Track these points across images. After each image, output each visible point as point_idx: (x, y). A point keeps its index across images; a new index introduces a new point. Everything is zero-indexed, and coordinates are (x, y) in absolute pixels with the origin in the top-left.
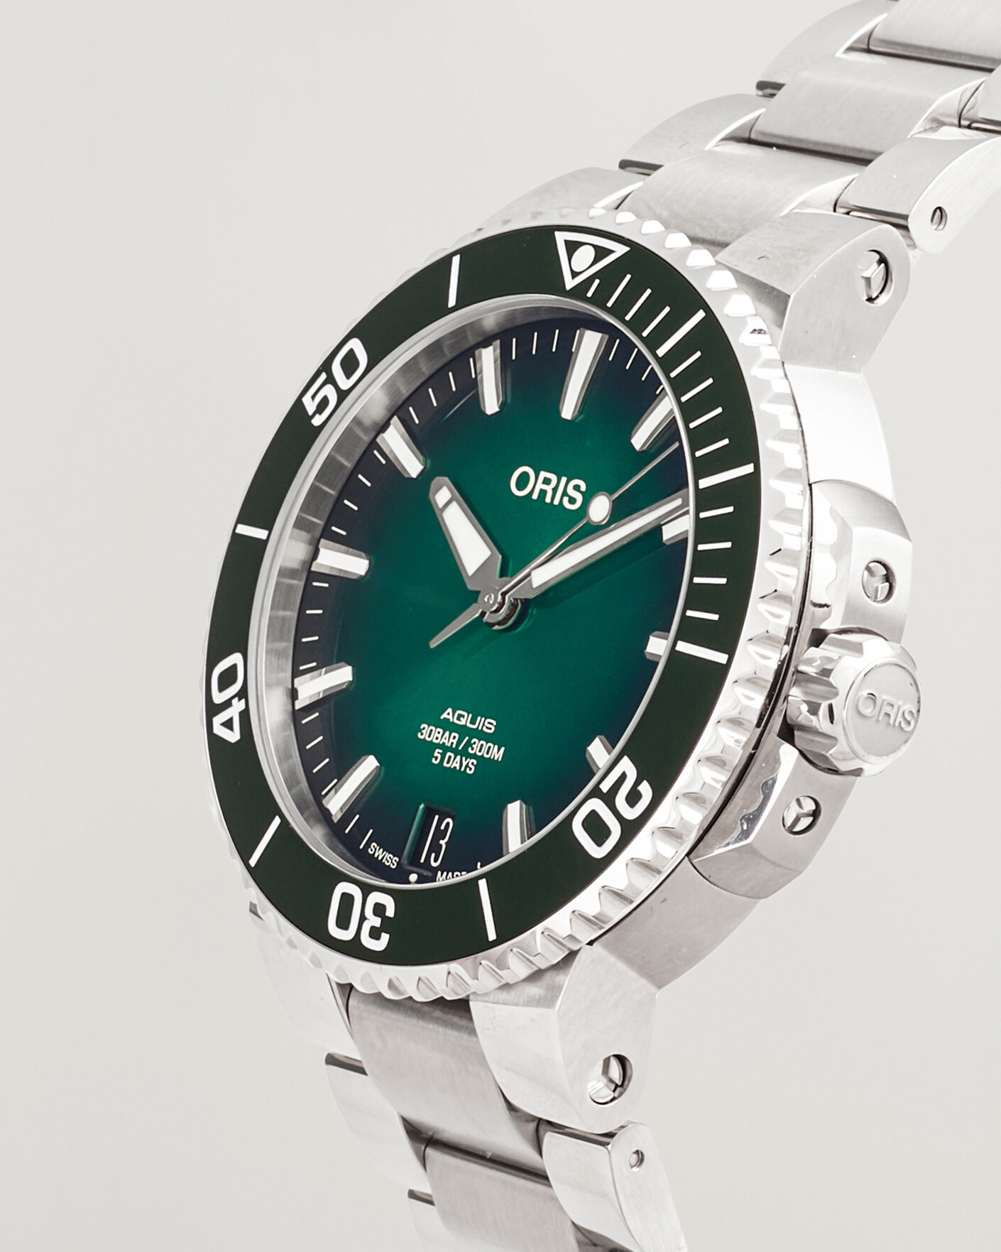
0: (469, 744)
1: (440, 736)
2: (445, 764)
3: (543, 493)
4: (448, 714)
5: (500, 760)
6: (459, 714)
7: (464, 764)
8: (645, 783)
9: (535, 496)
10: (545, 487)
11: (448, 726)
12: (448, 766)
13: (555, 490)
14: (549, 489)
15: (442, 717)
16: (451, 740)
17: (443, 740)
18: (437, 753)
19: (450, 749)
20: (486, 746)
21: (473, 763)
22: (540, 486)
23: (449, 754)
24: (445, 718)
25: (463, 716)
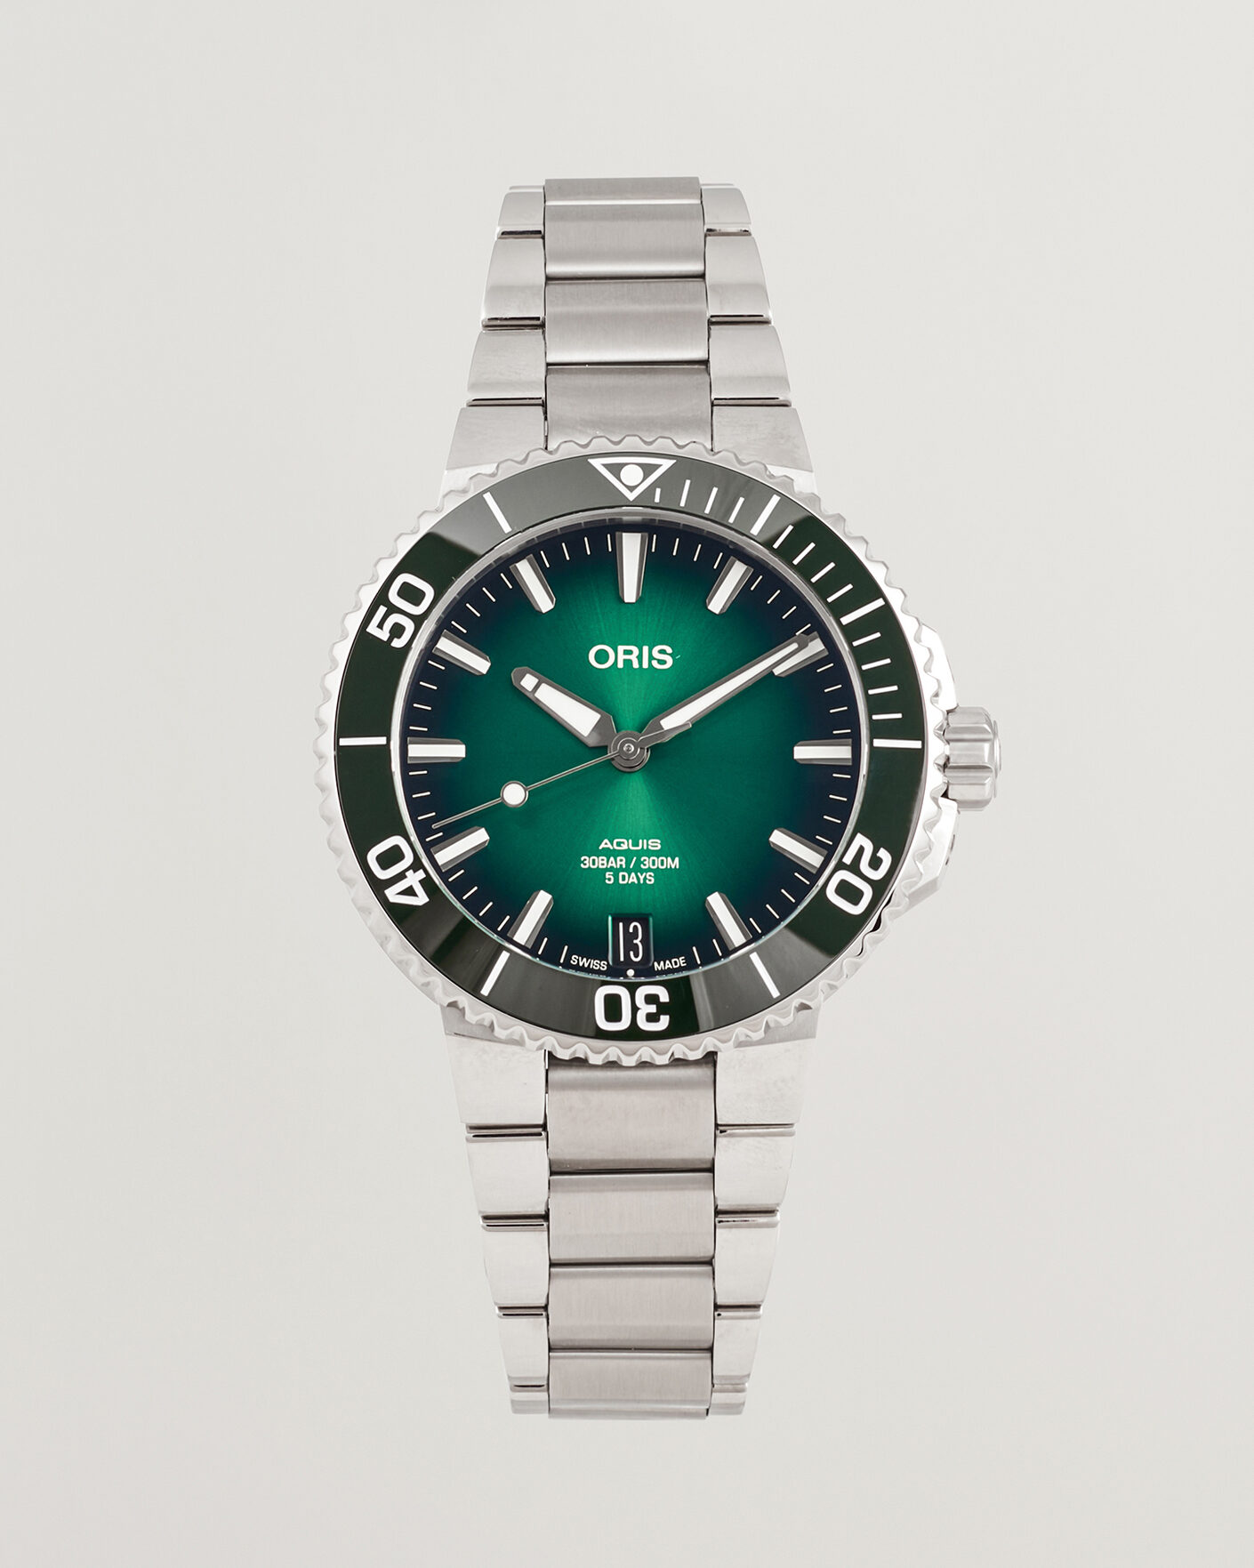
0: (638, 862)
1: (605, 862)
2: (621, 882)
3: (628, 663)
4: (605, 844)
5: (678, 867)
6: (617, 843)
7: (642, 878)
8: (882, 850)
9: (620, 665)
10: (627, 657)
11: (608, 853)
12: (625, 882)
13: (640, 658)
14: (633, 658)
15: (600, 848)
16: (619, 863)
17: (610, 864)
18: (608, 875)
19: (621, 869)
20: (658, 861)
21: (650, 876)
22: (621, 657)
23: (621, 874)
24: (603, 848)
25: (623, 843)
